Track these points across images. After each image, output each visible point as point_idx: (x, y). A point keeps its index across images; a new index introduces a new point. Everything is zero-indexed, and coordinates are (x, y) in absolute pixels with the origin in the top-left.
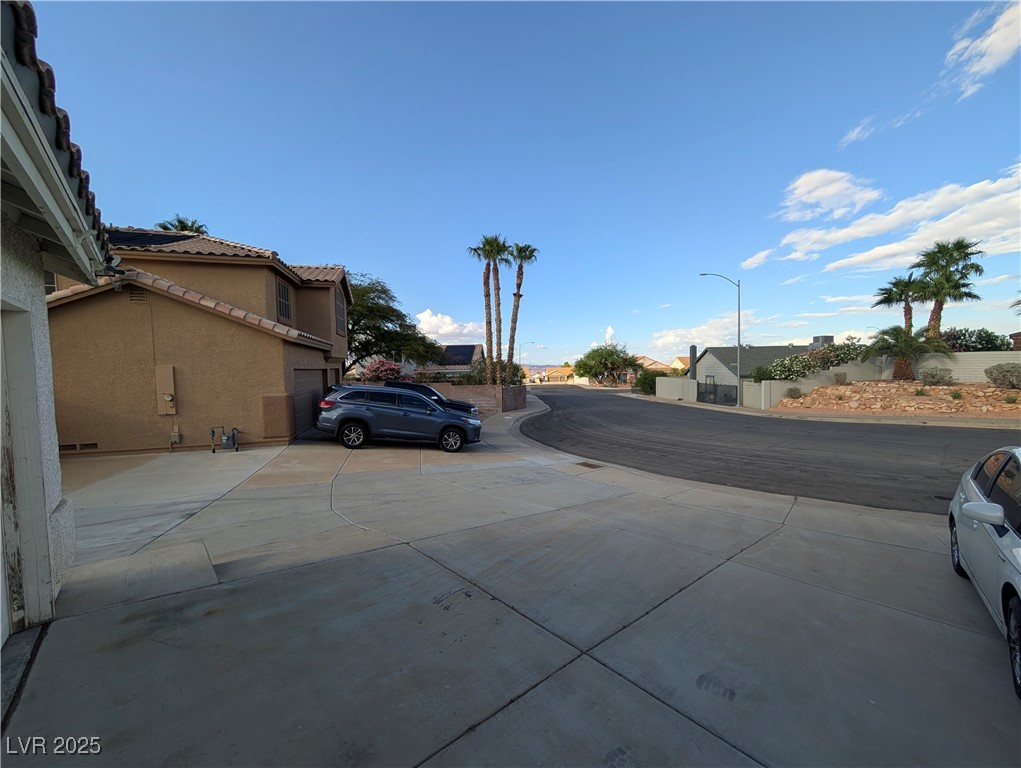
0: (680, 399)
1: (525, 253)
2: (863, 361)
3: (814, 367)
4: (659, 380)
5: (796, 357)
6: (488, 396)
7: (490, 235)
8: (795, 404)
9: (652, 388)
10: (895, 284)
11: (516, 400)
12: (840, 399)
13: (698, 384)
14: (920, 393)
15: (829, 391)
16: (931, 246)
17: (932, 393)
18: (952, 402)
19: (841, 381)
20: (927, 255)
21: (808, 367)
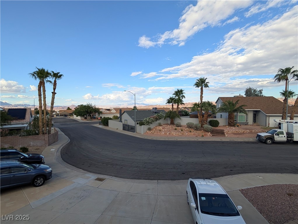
0: (117, 129)
1: (57, 76)
2: (165, 119)
3: (154, 121)
4: (109, 121)
5: (150, 118)
6: (41, 140)
7: (40, 68)
8: (150, 133)
9: (107, 124)
10: (170, 99)
11: (54, 139)
12: (160, 131)
13: (123, 124)
14: (176, 129)
15: (157, 128)
16: (176, 90)
17: (178, 129)
18: (181, 132)
19: (160, 125)
20: (176, 92)
21: (153, 121)
